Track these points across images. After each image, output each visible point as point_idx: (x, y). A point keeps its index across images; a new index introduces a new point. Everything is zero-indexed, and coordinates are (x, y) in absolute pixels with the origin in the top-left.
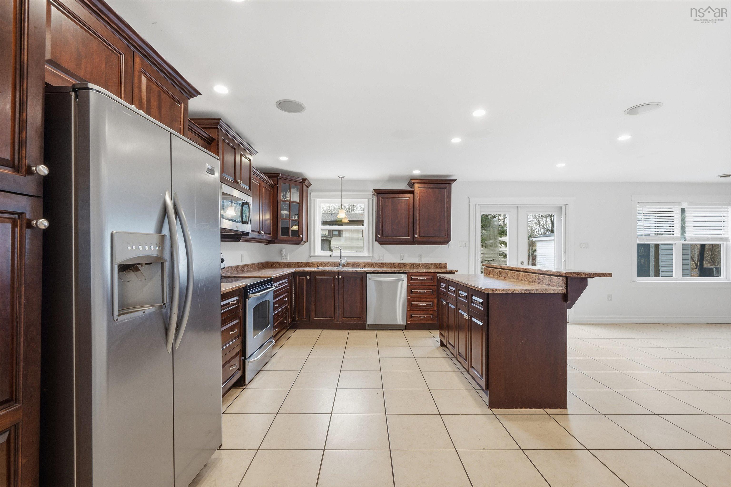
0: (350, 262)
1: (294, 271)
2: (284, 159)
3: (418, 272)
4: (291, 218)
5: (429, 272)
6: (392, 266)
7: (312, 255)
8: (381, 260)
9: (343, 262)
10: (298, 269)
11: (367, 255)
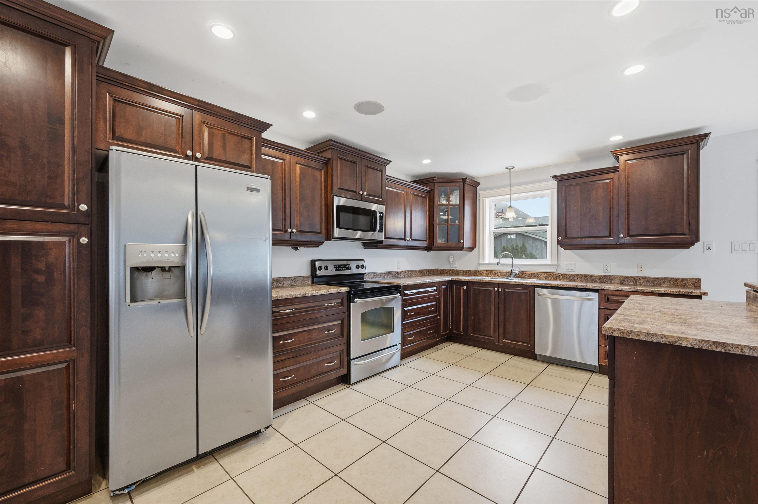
0: (526, 272)
1: (450, 280)
2: (426, 161)
3: (618, 290)
4: (449, 223)
5: (642, 292)
6: (589, 279)
7: (481, 263)
8: (572, 270)
9: (516, 271)
10: (455, 278)
11: (550, 263)
